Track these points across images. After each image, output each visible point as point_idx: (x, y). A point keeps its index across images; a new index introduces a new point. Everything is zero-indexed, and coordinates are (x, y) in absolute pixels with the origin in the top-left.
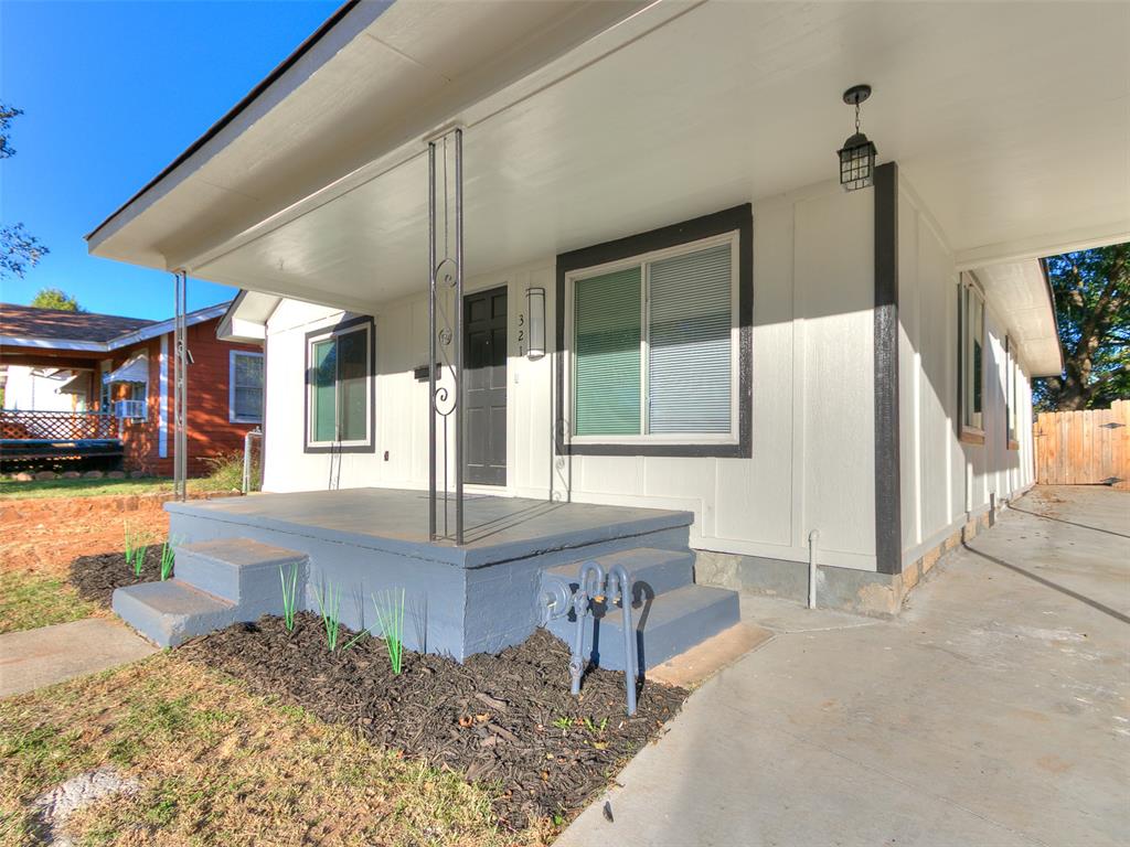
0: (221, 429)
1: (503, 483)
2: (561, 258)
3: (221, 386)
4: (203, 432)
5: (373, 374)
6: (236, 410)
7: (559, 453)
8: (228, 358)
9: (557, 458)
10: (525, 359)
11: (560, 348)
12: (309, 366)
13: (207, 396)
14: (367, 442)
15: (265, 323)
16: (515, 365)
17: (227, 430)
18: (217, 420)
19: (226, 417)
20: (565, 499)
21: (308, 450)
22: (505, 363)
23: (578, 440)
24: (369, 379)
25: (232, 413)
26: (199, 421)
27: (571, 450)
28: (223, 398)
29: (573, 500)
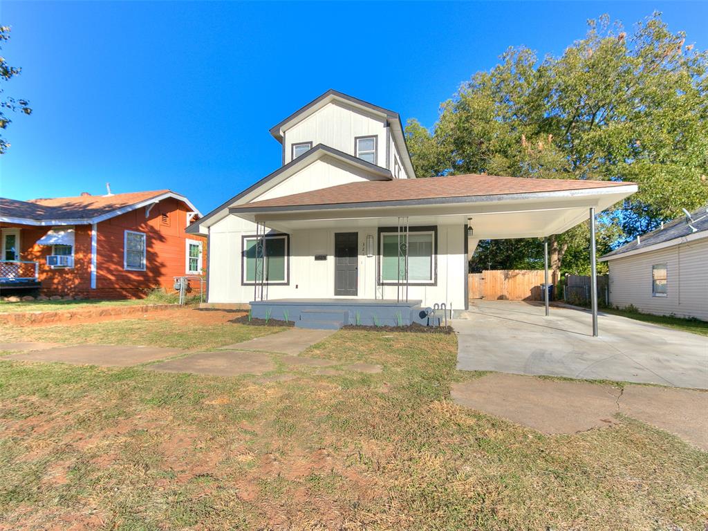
0: (121, 273)
1: (357, 295)
2: (379, 228)
3: (121, 250)
4: (113, 275)
5: (288, 255)
6: (127, 262)
7: (379, 285)
8: (123, 235)
9: (377, 287)
10: (366, 256)
11: (379, 254)
12: (245, 249)
13: (114, 255)
14: (286, 281)
15: (209, 227)
16: (361, 259)
17: (124, 274)
18: (120, 268)
19: (123, 266)
20: (381, 298)
21: (243, 284)
22: (357, 256)
23: (385, 282)
24: (286, 258)
25: (125, 264)
26: (111, 268)
27: (383, 284)
28: (121, 256)
29: (384, 298)
